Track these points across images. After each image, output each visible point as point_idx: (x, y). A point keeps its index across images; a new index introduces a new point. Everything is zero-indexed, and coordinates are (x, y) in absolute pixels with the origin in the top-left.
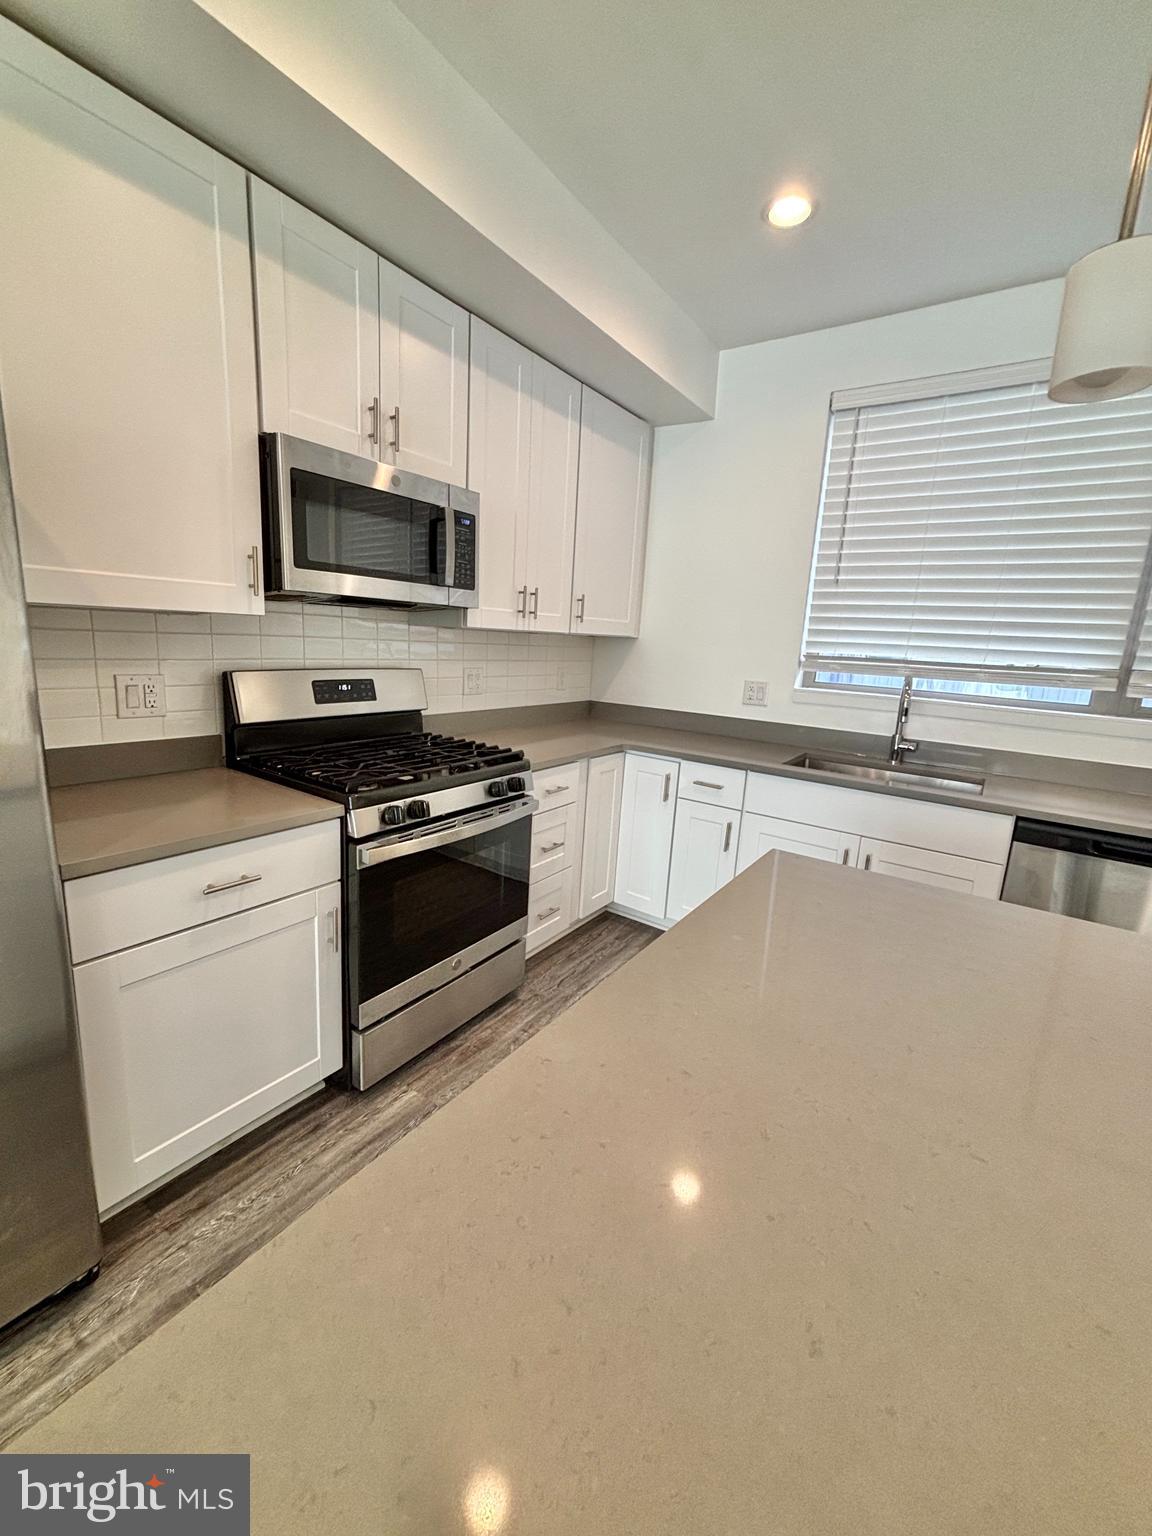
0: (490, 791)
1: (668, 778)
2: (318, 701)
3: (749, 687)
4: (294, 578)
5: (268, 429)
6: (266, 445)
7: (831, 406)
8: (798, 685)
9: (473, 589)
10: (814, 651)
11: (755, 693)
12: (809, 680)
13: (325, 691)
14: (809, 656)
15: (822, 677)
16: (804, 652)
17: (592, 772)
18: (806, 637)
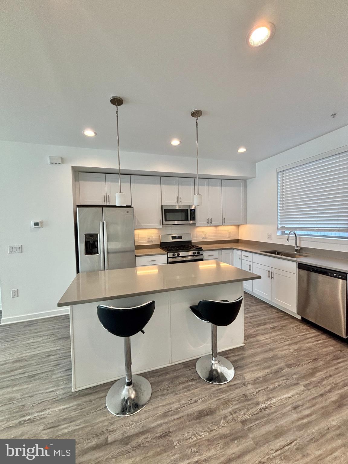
0: (194, 253)
1: (240, 255)
3: (268, 234)
4: (165, 223)
5: (162, 205)
7: (277, 171)
8: (278, 234)
9: (195, 220)
10: (282, 226)
11: (270, 237)
12: (283, 233)
13: (173, 238)
16: (279, 226)
17: (222, 252)
18: (279, 222)
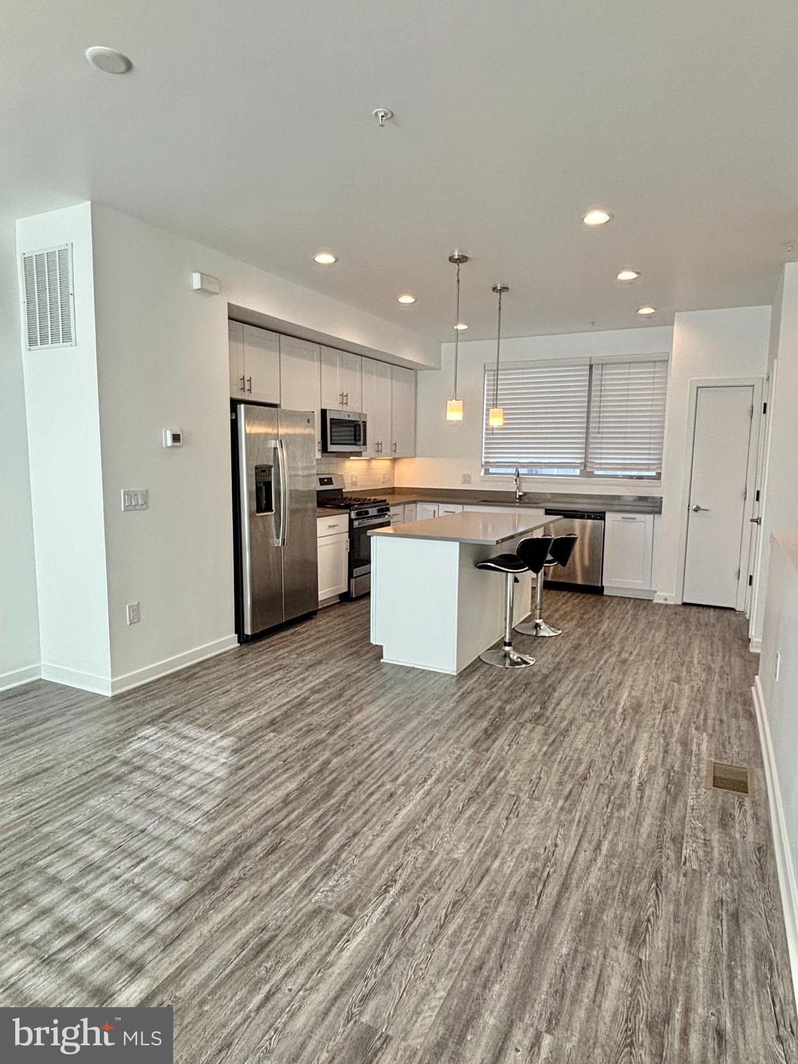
0: (379, 511)
1: (434, 512)
2: (321, 485)
3: (464, 476)
4: (331, 448)
5: (324, 407)
6: (324, 412)
8: (482, 474)
9: (365, 444)
10: (488, 460)
11: (467, 479)
12: (487, 472)
13: (322, 482)
14: (486, 463)
15: (492, 470)
16: (484, 460)
18: (484, 455)
